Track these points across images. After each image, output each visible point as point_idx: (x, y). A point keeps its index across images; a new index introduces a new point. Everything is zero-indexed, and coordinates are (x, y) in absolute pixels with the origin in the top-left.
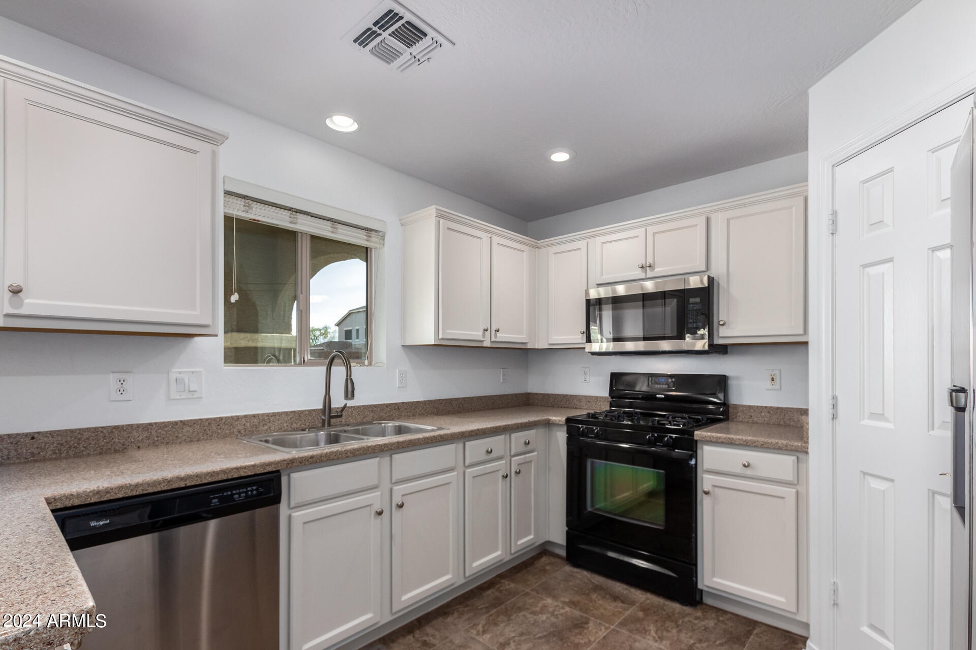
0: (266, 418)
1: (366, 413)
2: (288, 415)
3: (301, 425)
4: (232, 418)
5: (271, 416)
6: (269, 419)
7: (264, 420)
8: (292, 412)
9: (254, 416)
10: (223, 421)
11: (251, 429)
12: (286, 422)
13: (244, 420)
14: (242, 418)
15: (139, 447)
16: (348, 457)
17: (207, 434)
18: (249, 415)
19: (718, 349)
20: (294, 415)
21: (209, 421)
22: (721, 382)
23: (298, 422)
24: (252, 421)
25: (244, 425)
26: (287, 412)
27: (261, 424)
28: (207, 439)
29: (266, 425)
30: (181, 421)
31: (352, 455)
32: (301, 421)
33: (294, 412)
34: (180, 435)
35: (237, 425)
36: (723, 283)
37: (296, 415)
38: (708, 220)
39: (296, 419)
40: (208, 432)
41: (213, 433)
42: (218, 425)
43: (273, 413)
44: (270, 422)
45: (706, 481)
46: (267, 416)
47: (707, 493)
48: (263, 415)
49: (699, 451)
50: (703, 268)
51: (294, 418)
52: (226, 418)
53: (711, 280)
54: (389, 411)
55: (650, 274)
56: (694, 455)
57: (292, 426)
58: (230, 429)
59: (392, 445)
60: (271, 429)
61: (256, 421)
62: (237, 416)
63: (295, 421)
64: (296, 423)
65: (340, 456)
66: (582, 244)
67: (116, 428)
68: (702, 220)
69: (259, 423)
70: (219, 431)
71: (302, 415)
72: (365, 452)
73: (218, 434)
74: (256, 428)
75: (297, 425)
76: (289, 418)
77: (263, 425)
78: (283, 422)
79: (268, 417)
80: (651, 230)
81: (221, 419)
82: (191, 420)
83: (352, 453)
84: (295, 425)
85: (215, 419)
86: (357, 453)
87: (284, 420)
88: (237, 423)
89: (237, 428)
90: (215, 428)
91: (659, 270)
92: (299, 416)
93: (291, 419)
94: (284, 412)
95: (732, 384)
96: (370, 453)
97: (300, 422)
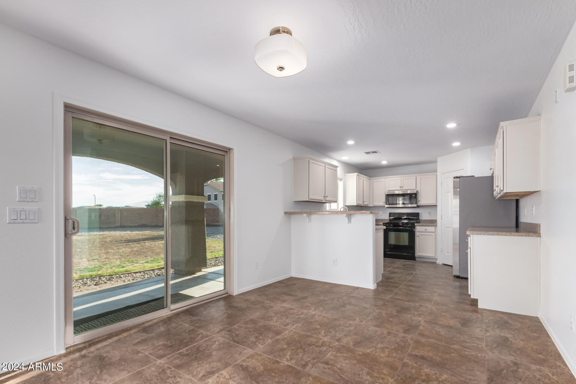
19: (418, 207)
22: (417, 215)
36: (419, 192)
38: (416, 178)
45: (417, 234)
47: (418, 236)
49: (416, 228)
50: (415, 188)
53: (417, 191)
55: (402, 189)
56: (414, 228)
66: (383, 180)
68: (415, 178)
80: (402, 178)
91: (404, 188)
95: (420, 215)
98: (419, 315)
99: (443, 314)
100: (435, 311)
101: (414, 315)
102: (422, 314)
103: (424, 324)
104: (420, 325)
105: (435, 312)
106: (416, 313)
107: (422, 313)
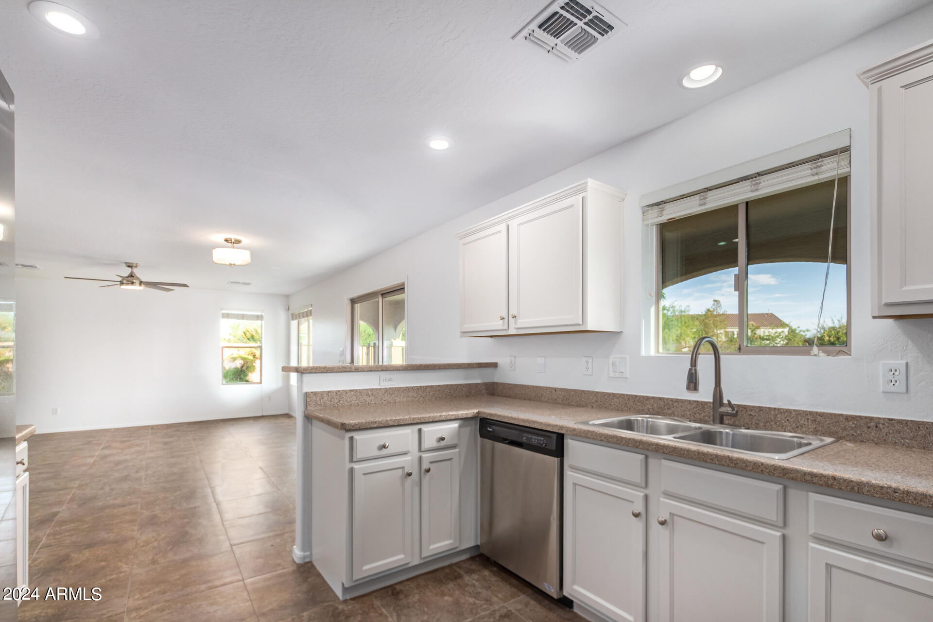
0: (670, 403)
1: (802, 422)
2: (691, 404)
3: (704, 416)
4: (643, 397)
5: (675, 402)
6: (673, 404)
7: (668, 404)
8: (695, 401)
9: (660, 399)
10: (637, 399)
11: (658, 410)
12: (689, 411)
13: (652, 401)
14: (650, 399)
15: (592, 407)
16: (603, 440)
17: (627, 407)
18: (656, 397)
20: (697, 405)
21: (629, 396)
23: (702, 413)
24: (658, 403)
25: (652, 405)
26: (690, 401)
27: (666, 407)
28: (627, 411)
29: (670, 409)
30: (613, 394)
31: (605, 440)
32: (705, 412)
33: (698, 401)
34: (612, 404)
35: (647, 404)
37: (700, 405)
39: (699, 410)
40: (628, 405)
41: (631, 406)
42: (634, 401)
43: (677, 399)
44: (673, 407)
46: (671, 400)
48: (668, 399)
51: (698, 408)
52: (640, 396)
54: (852, 428)
57: (695, 416)
58: (642, 407)
59: (649, 445)
60: (675, 414)
61: (661, 403)
62: (647, 396)
63: (698, 411)
64: (699, 413)
65: (595, 437)
67: (583, 391)
69: (665, 406)
70: (635, 406)
71: (706, 407)
72: (618, 442)
73: (634, 409)
74: (662, 410)
75: (700, 416)
76: (692, 407)
77: (668, 409)
78: (686, 409)
79: (671, 402)
81: (636, 396)
82: (618, 394)
83: (605, 438)
84: (697, 416)
85: (632, 396)
86: (611, 440)
87: (687, 408)
88: (647, 402)
89: (647, 406)
90: (632, 403)
92: (703, 407)
93: (694, 408)
94: (687, 400)
96: (623, 445)
97: (703, 414)
98: (147, 543)
99: (103, 564)
100: (120, 564)
101: (156, 540)
102: (143, 546)
103: (134, 533)
104: (138, 530)
105: (120, 560)
106: (155, 544)
107: (144, 548)
